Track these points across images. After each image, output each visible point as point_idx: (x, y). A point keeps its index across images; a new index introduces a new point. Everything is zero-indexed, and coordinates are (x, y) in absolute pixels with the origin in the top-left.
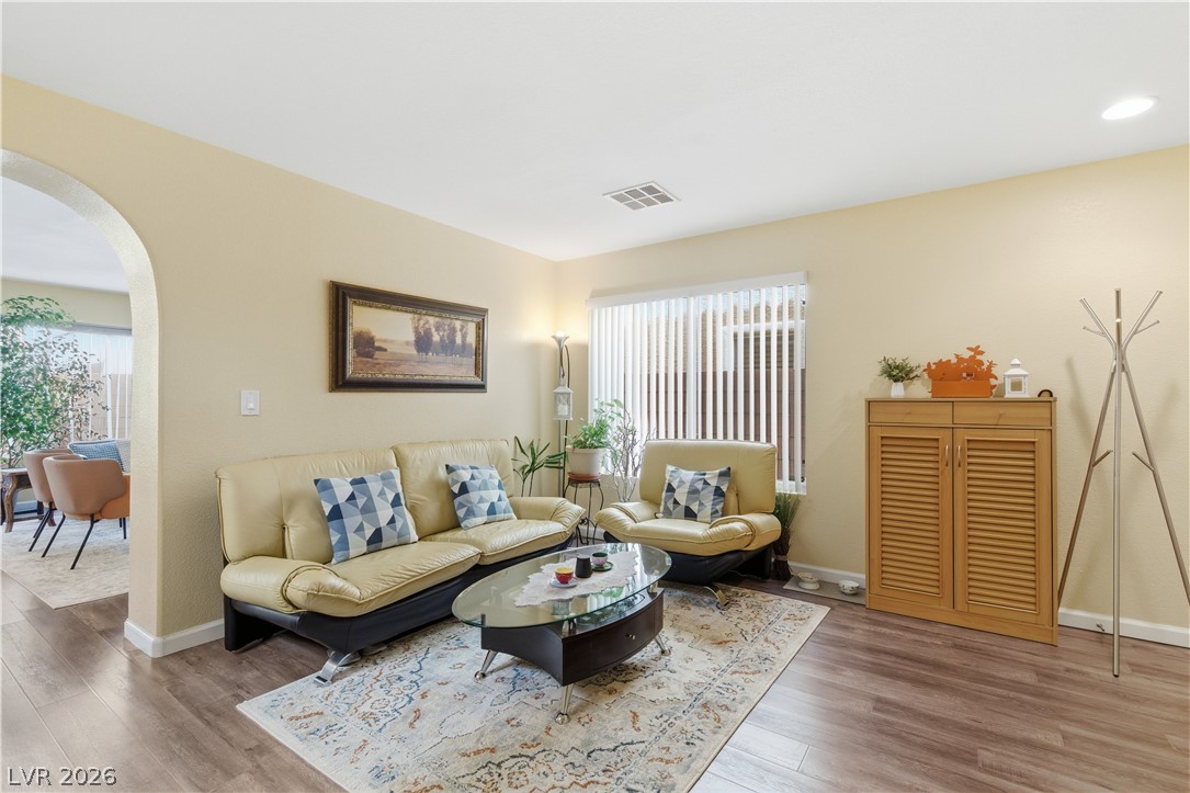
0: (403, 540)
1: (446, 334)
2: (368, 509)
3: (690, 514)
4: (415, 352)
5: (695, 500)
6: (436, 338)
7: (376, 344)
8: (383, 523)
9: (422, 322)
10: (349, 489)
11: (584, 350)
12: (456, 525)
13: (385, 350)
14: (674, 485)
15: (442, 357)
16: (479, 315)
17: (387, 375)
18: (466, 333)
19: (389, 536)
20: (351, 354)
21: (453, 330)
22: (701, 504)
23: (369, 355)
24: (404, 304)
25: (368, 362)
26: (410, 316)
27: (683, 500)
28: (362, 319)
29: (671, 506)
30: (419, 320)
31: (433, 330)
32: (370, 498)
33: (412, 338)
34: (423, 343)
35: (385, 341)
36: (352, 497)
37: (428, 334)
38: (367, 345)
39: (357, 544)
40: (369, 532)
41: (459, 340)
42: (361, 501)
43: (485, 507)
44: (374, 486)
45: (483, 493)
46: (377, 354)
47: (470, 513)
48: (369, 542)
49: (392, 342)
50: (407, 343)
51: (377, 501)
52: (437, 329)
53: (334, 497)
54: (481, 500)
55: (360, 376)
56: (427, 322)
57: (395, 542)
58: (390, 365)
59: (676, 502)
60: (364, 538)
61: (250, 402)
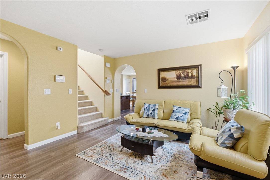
1: (185, 74)
4: (177, 80)
6: (183, 75)
7: (167, 79)
9: (178, 73)
13: (169, 80)
15: (184, 80)
16: (197, 67)
17: (169, 85)
18: (193, 73)
20: (161, 81)
21: (188, 73)
23: (165, 81)
25: (165, 83)
26: (175, 72)
28: (163, 74)
30: (177, 72)
31: (182, 74)
33: (176, 76)
34: (179, 77)
35: (169, 78)
37: (180, 75)
38: (165, 79)
41: (190, 75)
42: (148, 108)
46: (167, 81)
47: (173, 117)
49: (170, 78)
50: (174, 78)
52: (183, 73)
54: (175, 115)
55: (162, 86)
56: (180, 72)
58: (170, 83)
60: (146, 115)
61: (146, 91)
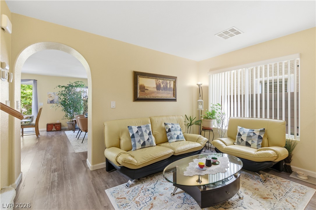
0: (151, 145)
1: (165, 85)
2: (142, 136)
3: (248, 145)
4: (156, 90)
5: (250, 140)
6: (162, 86)
7: (146, 88)
8: (146, 140)
9: (158, 81)
10: (137, 129)
11: (207, 88)
12: (167, 141)
13: (148, 90)
14: (241, 133)
15: (163, 91)
16: (174, 79)
17: (148, 97)
18: (171, 84)
19: (147, 144)
20: (139, 91)
21: (167, 84)
22: (252, 141)
23: (144, 91)
24: (153, 77)
25: (143, 93)
26: (155, 80)
27: (245, 139)
28: (142, 81)
29: (240, 141)
30: (157, 81)
31: (161, 83)
32: (142, 133)
33: (155, 86)
34: (158, 87)
35: (148, 87)
36: (137, 132)
37: (160, 85)
38: (143, 88)
39: (139, 146)
40: (142, 142)
41: (168, 86)
42: (140, 133)
43: (176, 136)
44: (144, 129)
45: (175, 132)
46: (146, 91)
47: (171, 138)
48: (142, 145)
49: (150, 87)
50: (154, 88)
51: (144, 133)
52: (162, 83)
53: (133, 131)
54: (175, 134)
55: (141, 97)
56: (159, 81)
57: (149, 145)
58: (149, 94)
59: (242, 140)
60: (140, 144)
61: (113, 104)
